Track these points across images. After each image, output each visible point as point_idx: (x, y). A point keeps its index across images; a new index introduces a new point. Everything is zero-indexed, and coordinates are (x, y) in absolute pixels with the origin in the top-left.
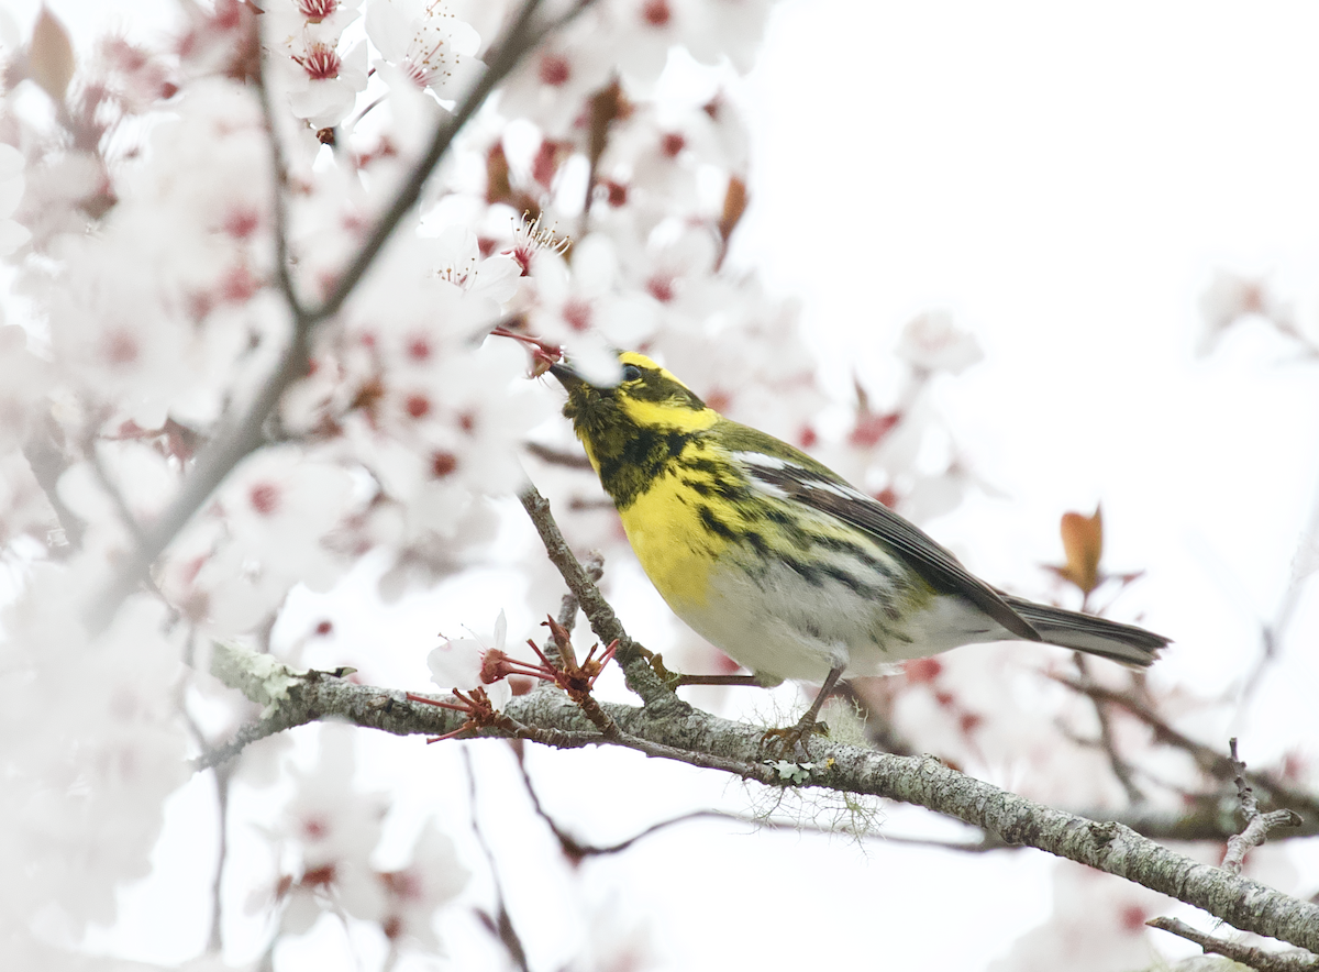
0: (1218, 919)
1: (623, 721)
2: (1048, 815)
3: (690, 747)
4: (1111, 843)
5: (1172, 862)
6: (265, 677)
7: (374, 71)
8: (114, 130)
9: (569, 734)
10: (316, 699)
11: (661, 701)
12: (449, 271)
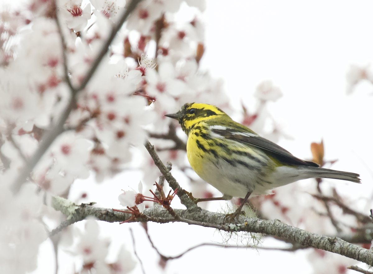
0: (369, 265)
1: (180, 214)
2: (315, 236)
3: (202, 221)
4: (335, 243)
5: (354, 249)
6: (68, 206)
7: (93, 13)
8: (7, 42)
9: (164, 219)
10: (84, 213)
11: (192, 207)
12: (119, 75)
